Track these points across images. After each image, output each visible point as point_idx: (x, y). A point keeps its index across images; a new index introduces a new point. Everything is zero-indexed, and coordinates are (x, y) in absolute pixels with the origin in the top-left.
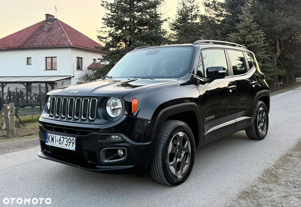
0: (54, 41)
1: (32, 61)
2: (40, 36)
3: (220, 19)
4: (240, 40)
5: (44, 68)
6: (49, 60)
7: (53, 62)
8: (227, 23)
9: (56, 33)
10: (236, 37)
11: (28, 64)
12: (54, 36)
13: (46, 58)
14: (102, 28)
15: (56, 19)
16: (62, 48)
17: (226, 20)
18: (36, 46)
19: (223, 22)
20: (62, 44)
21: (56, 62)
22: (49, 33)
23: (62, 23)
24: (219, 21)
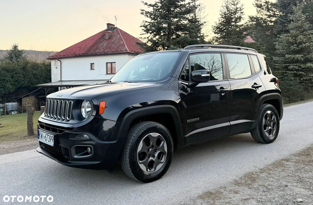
0: (114, 48)
1: (95, 66)
2: (102, 44)
3: (272, 20)
4: (291, 41)
5: (106, 73)
6: (109, 65)
7: (113, 67)
8: (279, 24)
9: (115, 41)
10: (287, 38)
11: (91, 69)
12: (113, 43)
13: (107, 63)
14: (141, 35)
15: (116, 28)
16: (120, 54)
17: (278, 20)
18: (98, 53)
19: (275, 22)
20: (120, 51)
21: (115, 67)
22: (109, 40)
23: (121, 31)
24: (271, 22)
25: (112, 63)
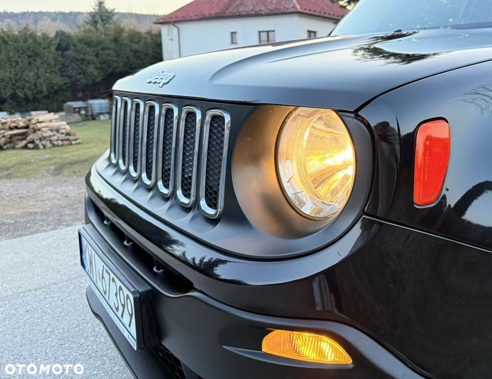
0: (271, 3)
1: (239, 38)
6: (264, 37)
7: (270, 39)
11: (232, 42)
13: (260, 32)
16: (283, 14)
18: (243, 13)
20: (284, 8)
25: (268, 32)
